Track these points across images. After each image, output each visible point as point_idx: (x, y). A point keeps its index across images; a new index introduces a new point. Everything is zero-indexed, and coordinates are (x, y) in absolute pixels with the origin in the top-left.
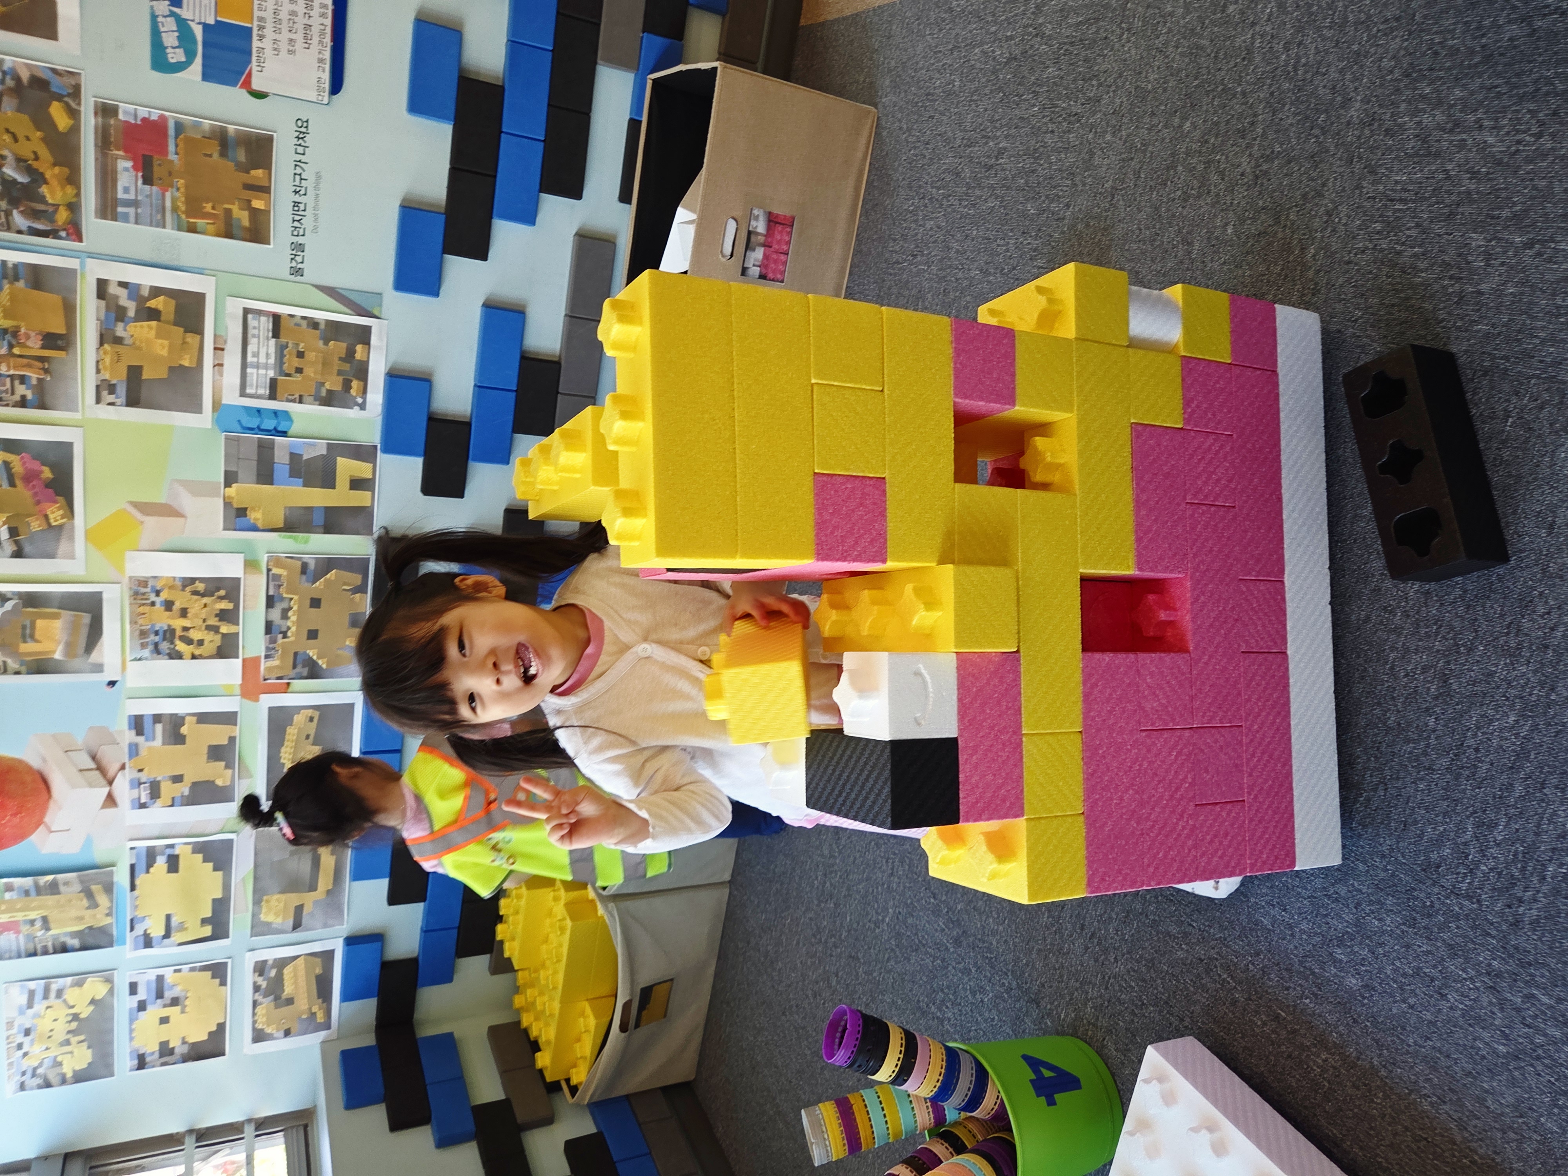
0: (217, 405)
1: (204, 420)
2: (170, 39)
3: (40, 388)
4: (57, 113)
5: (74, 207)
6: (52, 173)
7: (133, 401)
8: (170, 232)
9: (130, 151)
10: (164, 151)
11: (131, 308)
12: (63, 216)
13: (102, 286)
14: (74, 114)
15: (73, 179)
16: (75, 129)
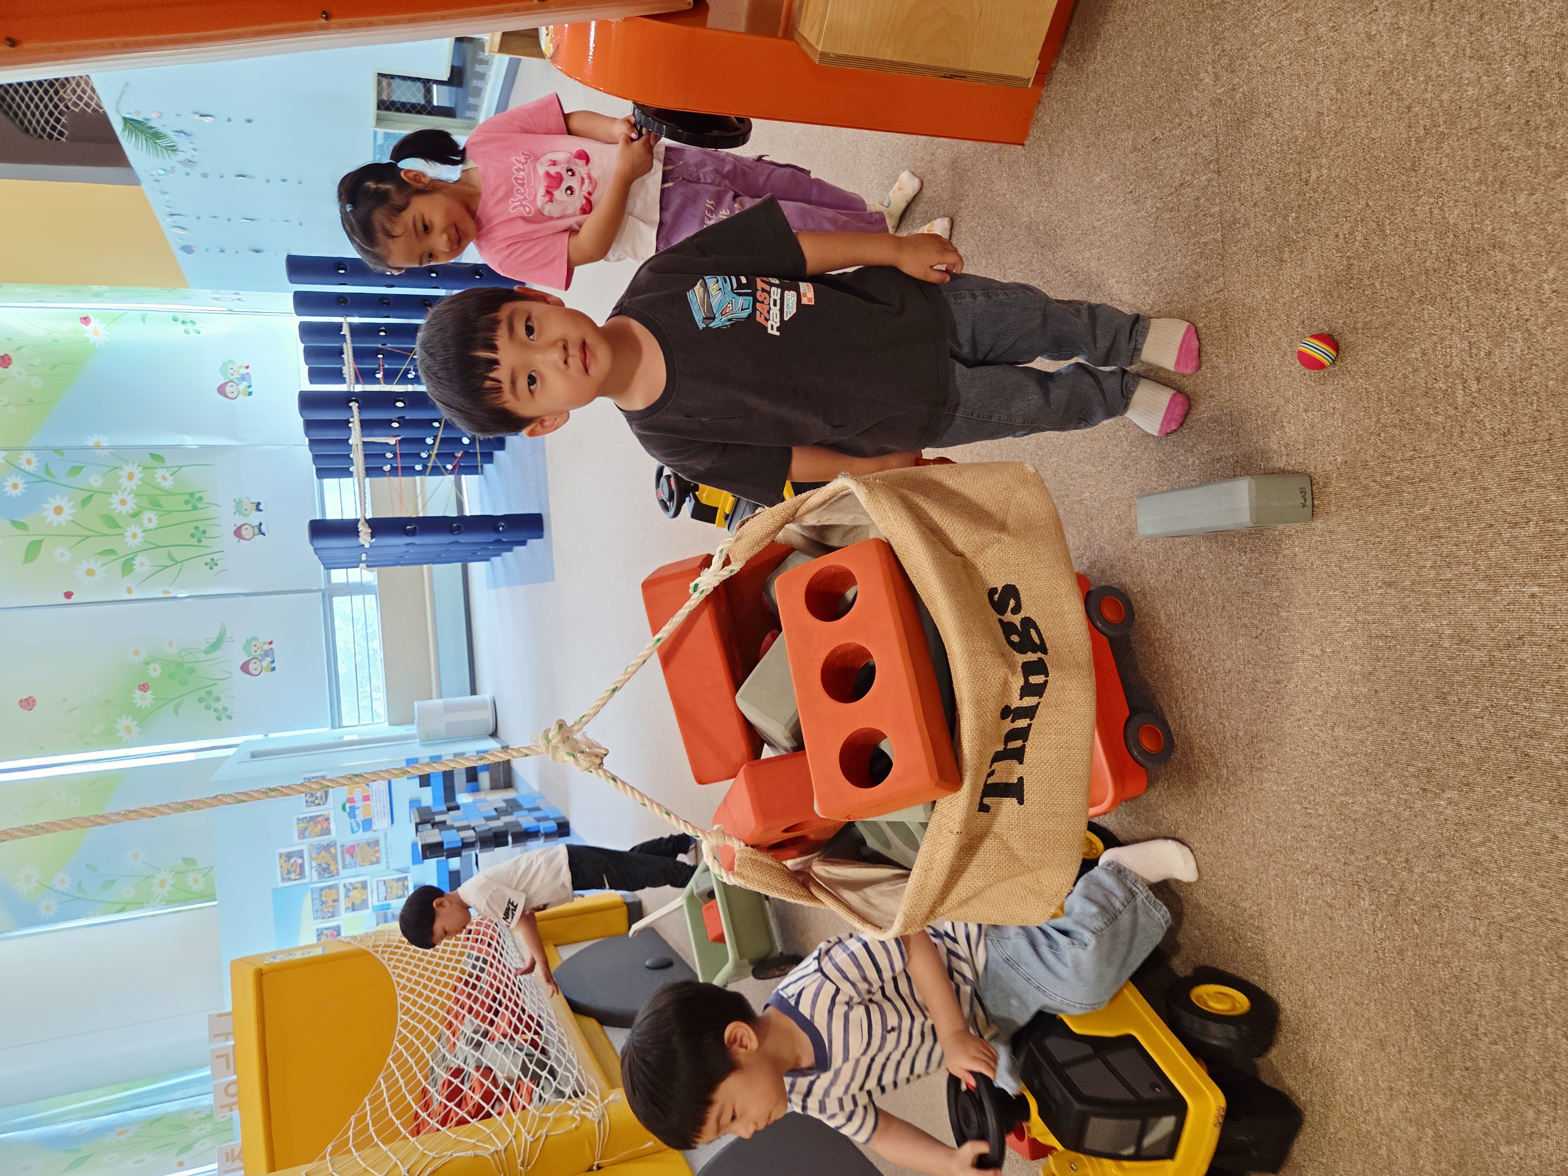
0: (373, 907)
1: (369, 911)
2: (355, 825)
3: (333, 912)
4: (333, 850)
5: (337, 869)
6: (332, 863)
7: (353, 910)
8: (358, 868)
9: (348, 853)
10: (354, 850)
11: (351, 888)
12: (335, 872)
13: (345, 886)
14: (336, 849)
15: (337, 863)
16: (336, 853)
